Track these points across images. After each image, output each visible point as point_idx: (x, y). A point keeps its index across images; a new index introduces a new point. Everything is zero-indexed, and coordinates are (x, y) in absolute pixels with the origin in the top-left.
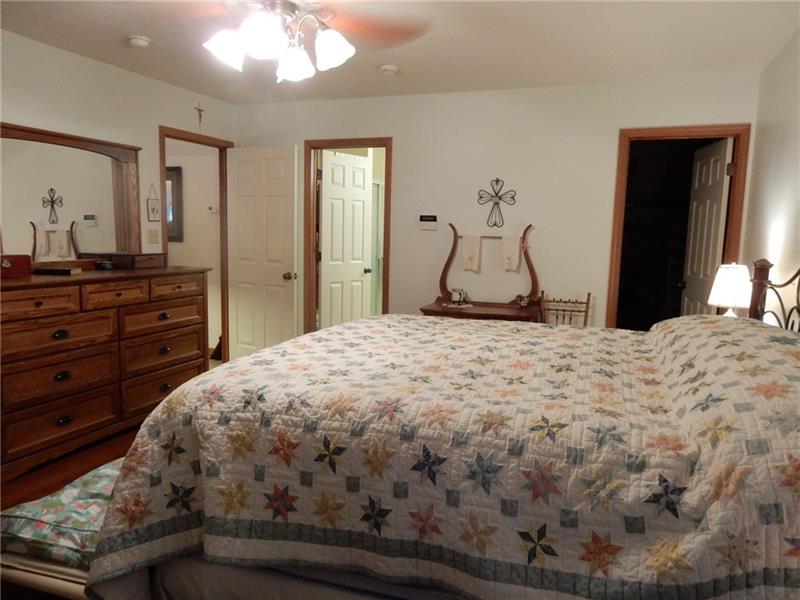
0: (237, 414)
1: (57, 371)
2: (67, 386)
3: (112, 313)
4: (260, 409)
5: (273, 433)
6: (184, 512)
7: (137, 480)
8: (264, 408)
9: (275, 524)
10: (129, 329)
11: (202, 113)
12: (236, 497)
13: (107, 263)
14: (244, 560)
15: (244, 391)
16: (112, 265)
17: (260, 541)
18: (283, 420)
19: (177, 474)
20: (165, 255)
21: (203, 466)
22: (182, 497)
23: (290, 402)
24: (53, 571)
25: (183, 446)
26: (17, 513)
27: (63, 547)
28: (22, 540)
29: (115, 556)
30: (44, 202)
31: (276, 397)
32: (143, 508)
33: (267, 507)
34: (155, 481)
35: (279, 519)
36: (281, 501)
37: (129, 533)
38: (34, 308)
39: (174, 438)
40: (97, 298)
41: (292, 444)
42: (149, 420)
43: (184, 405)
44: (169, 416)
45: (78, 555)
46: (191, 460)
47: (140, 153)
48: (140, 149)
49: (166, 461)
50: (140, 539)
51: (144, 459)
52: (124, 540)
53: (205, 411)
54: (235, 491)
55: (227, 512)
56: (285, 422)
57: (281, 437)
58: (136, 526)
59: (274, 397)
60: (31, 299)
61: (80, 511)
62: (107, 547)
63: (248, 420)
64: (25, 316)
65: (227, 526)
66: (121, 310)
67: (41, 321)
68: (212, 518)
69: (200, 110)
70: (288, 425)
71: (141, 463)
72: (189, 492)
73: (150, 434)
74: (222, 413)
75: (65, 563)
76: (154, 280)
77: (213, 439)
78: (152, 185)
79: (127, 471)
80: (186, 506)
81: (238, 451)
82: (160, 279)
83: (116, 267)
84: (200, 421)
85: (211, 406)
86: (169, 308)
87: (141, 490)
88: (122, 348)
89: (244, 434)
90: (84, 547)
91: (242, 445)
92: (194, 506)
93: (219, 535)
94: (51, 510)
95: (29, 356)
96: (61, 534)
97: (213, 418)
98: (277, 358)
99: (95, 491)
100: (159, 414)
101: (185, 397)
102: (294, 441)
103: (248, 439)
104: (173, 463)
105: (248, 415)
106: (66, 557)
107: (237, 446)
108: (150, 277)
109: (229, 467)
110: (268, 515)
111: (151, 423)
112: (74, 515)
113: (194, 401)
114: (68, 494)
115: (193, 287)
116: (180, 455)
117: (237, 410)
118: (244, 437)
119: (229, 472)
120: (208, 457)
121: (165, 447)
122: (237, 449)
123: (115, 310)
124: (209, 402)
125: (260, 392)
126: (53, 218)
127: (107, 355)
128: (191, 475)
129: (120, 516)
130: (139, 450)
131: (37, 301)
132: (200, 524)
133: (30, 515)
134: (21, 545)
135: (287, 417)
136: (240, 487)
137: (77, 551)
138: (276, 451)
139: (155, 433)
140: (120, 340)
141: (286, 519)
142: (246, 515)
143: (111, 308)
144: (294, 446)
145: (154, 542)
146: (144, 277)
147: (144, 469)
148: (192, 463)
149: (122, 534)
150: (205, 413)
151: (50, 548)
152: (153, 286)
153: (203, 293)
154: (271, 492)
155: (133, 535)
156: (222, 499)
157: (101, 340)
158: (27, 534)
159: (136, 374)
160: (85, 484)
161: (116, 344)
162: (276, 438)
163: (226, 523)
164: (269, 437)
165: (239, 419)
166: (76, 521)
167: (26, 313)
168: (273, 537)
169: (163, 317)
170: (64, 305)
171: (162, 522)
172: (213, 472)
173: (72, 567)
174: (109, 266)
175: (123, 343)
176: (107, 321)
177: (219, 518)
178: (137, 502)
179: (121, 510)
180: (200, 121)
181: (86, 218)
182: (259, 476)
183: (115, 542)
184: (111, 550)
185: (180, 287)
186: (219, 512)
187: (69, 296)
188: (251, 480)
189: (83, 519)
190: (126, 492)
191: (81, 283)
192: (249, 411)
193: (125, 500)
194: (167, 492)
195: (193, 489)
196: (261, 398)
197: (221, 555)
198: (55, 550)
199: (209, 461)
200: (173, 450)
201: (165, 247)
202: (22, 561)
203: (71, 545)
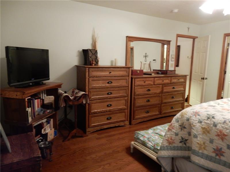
0: (205, 121)
1: (147, 99)
2: (149, 103)
3: (161, 86)
4: (213, 121)
5: (217, 129)
6: (184, 145)
7: (172, 133)
8: (215, 121)
9: (216, 158)
10: (165, 90)
11: (189, 29)
12: (203, 146)
13: (160, 72)
14: (204, 166)
15: (207, 114)
16: (161, 73)
17: (210, 162)
18: (222, 126)
19: (183, 134)
20: (175, 70)
21: (192, 134)
22: (184, 141)
23: (224, 121)
24: (148, 150)
25: (186, 127)
26: (140, 133)
27: (150, 144)
28: (141, 140)
29: (165, 151)
30: (144, 56)
31: (219, 118)
32: (173, 141)
33: (213, 152)
34: (177, 134)
35: (217, 157)
36: (219, 152)
37: (168, 146)
38: (143, 83)
39: (183, 124)
40: (158, 81)
41: (225, 135)
42: (175, 117)
43: (187, 115)
44: (182, 117)
45: (153, 148)
46: (188, 131)
47: (171, 42)
48: (171, 41)
49: (180, 130)
50: (171, 149)
51: (174, 127)
52: (167, 148)
53: (194, 118)
54: (202, 144)
55: (199, 150)
56: (222, 127)
57: (221, 132)
58: (171, 145)
59: (218, 118)
60: (143, 81)
61: (154, 136)
62: (163, 148)
63: (208, 123)
64: (142, 85)
65: (199, 154)
66: (163, 85)
67: (145, 86)
68: (194, 150)
69: (189, 28)
70: (224, 128)
71: (173, 128)
72: (186, 140)
73: (176, 121)
74: (199, 119)
75: (150, 148)
76: (172, 78)
77: (196, 127)
78: (173, 51)
79: (169, 130)
80: (185, 144)
81: (204, 133)
82: (174, 77)
83: (162, 74)
84: (192, 121)
85: (196, 117)
86: (175, 86)
87: (172, 136)
88: (163, 95)
89: (207, 127)
90: (155, 146)
91: (206, 131)
92: (188, 145)
93: (196, 155)
94: (147, 134)
95: (142, 95)
96: (149, 141)
97: (196, 120)
98: (216, 105)
99: (157, 132)
100: (179, 116)
101: (187, 112)
102: (226, 134)
103: (208, 129)
104: (182, 131)
105: (209, 122)
106: (150, 147)
107: (204, 130)
108: (171, 77)
109: (201, 136)
110: (214, 155)
111: (176, 118)
112: (152, 137)
113: (190, 114)
114: (150, 131)
115: (182, 80)
116: (185, 129)
117: (204, 120)
118: (207, 129)
119: (201, 138)
120: (194, 132)
121: (180, 126)
122: (204, 132)
123: (162, 85)
124: (195, 115)
125: (213, 116)
126: (146, 60)
127: (159, 97)
128: (187, 135)
129: (167, 142)
130: (173, 125)
131: (145, 81)
132: (189, 150)
133: (142, 134)
134: (140, 141)
135: (223, 125)
136: (204, 143)
137: (153, 146)
138: (218, 135)
139: (177, 121)
140: (162, 93)
141: (220, 158)
142: (205, 152)
143: (161, 84)
144: (226, 135)
145: (175, 151)
146: (169, 77)
147: (174, 130)
148: (188, 132)
149: (167, 146)
150: (194, 119)
151: (147, 144)
152: (172, 79)
153: (185, 82)
154: (215, 148)
155: (170, 148)
156: (198, 145)
157: (158, 93)
158: (142, 138)
159: (165, 103)
160: (154, 130)
161: (161, 94)
162: (219, 131)
163: (199, 153)
164: (216, 130)
165: (205, 123)
166: (152, 139)
167: (142, 84)
168: (215, 162)
169: (174, 88)
170: (150, 83)
171: (178, 146)
172: (196, 136)
173: (151, 150)
174: (160, 73)
175: (163, 94)
176: (159, 88)
177: (197, 151)
178: (171, 139)
179: (167, 140)
180: (188, 31)
181: (154, 60)
182: (211, 141)
183: (165, 148)
184: (164, 150)
185: (179, 80)
186: (197, 149)
187: (151, 80)
188: (208, 142)
189: (154, 139)
190: (168, 135)
191: (154, 77)
192: (209, 121)
193: (168, 137)
194: (180, 139)
195: (188, 139)
196: (213, 117)
197: (196, 162)
198: (148, 145)
199: (195, 133)
200: (182, 127)
201: (175, 68)
202: (140, 145)
203: (152, 145)
